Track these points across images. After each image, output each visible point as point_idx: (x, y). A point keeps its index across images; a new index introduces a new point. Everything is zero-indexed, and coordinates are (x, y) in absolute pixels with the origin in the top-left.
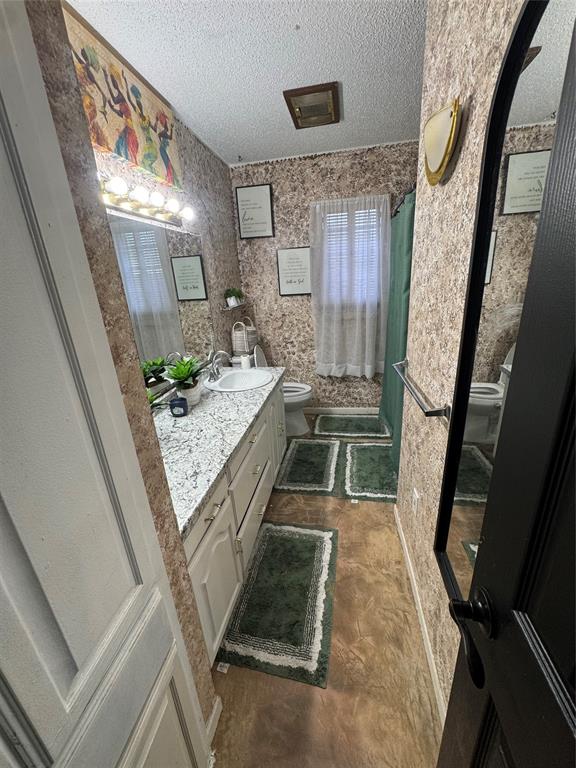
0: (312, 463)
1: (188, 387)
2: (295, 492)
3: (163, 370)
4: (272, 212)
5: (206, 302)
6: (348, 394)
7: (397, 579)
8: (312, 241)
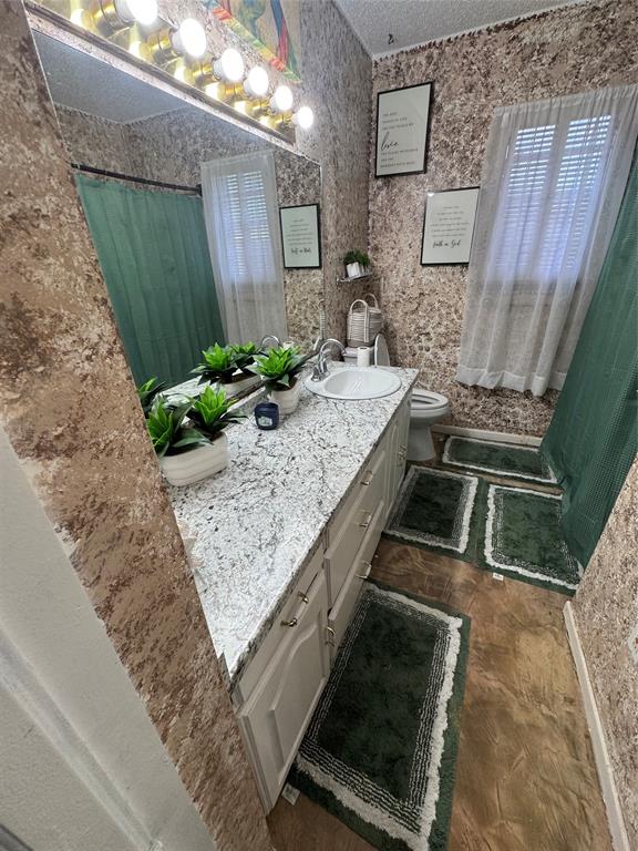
0: (438, 505)
1: (282, 388)
2: (410, 543)
3: (251, 361)
4: (429, 131)
5: (319, 272)
6: (497, 414)
7: (567, 730)
8: (484, 177)
